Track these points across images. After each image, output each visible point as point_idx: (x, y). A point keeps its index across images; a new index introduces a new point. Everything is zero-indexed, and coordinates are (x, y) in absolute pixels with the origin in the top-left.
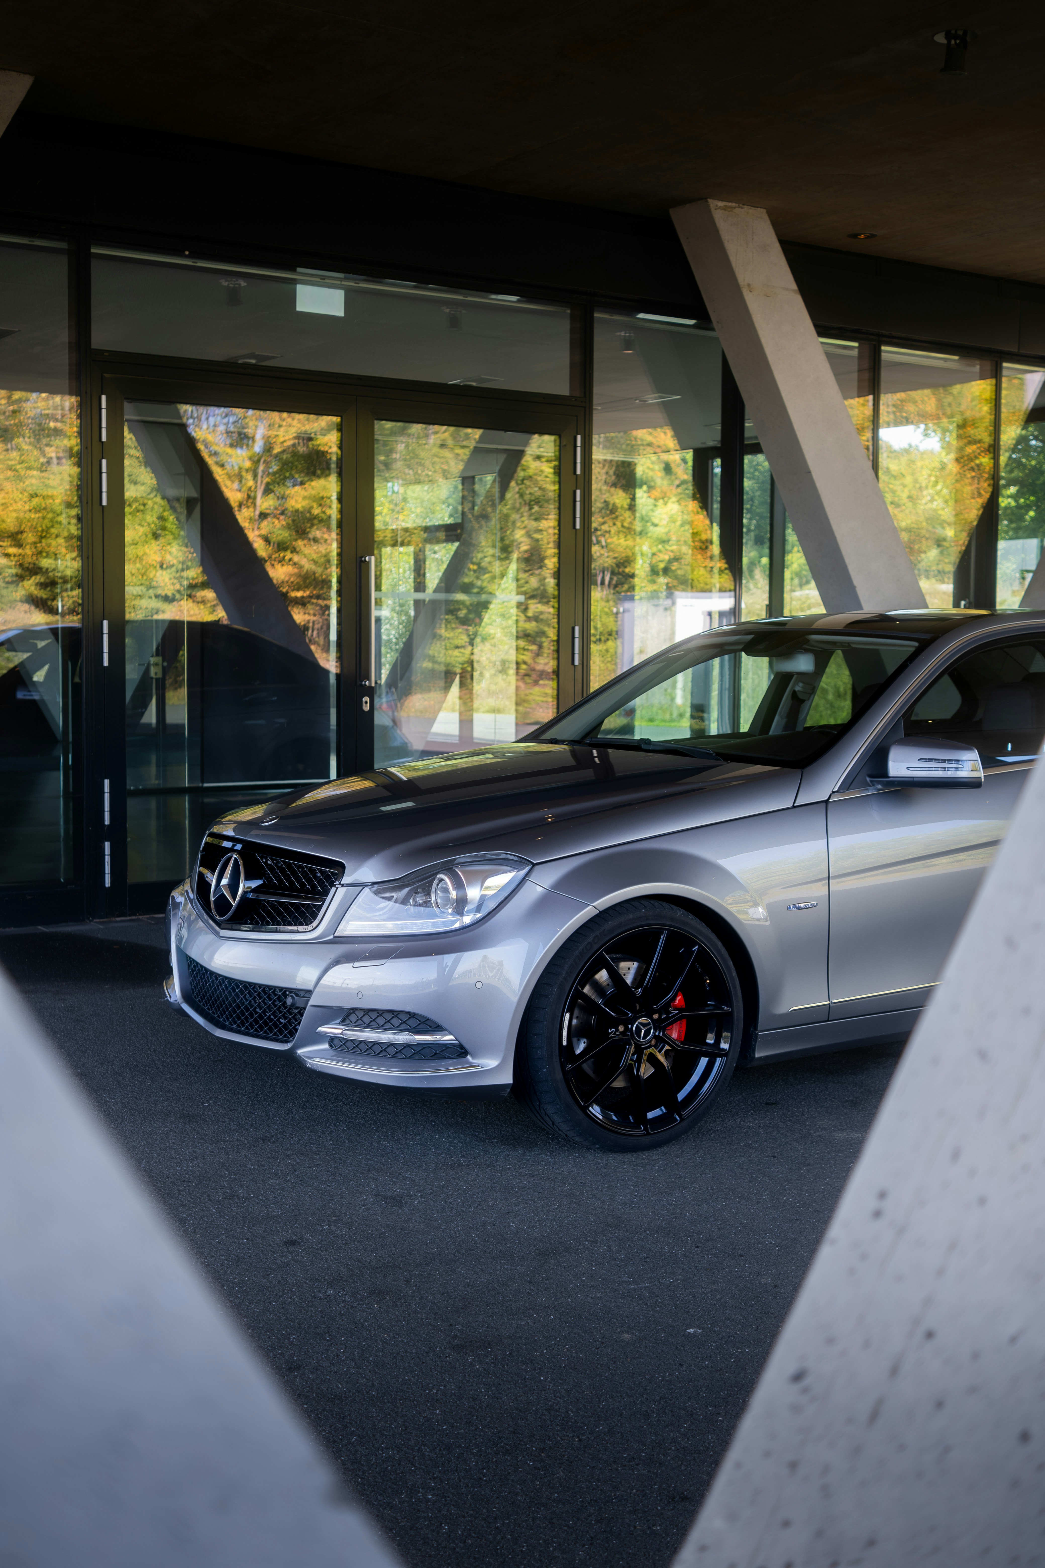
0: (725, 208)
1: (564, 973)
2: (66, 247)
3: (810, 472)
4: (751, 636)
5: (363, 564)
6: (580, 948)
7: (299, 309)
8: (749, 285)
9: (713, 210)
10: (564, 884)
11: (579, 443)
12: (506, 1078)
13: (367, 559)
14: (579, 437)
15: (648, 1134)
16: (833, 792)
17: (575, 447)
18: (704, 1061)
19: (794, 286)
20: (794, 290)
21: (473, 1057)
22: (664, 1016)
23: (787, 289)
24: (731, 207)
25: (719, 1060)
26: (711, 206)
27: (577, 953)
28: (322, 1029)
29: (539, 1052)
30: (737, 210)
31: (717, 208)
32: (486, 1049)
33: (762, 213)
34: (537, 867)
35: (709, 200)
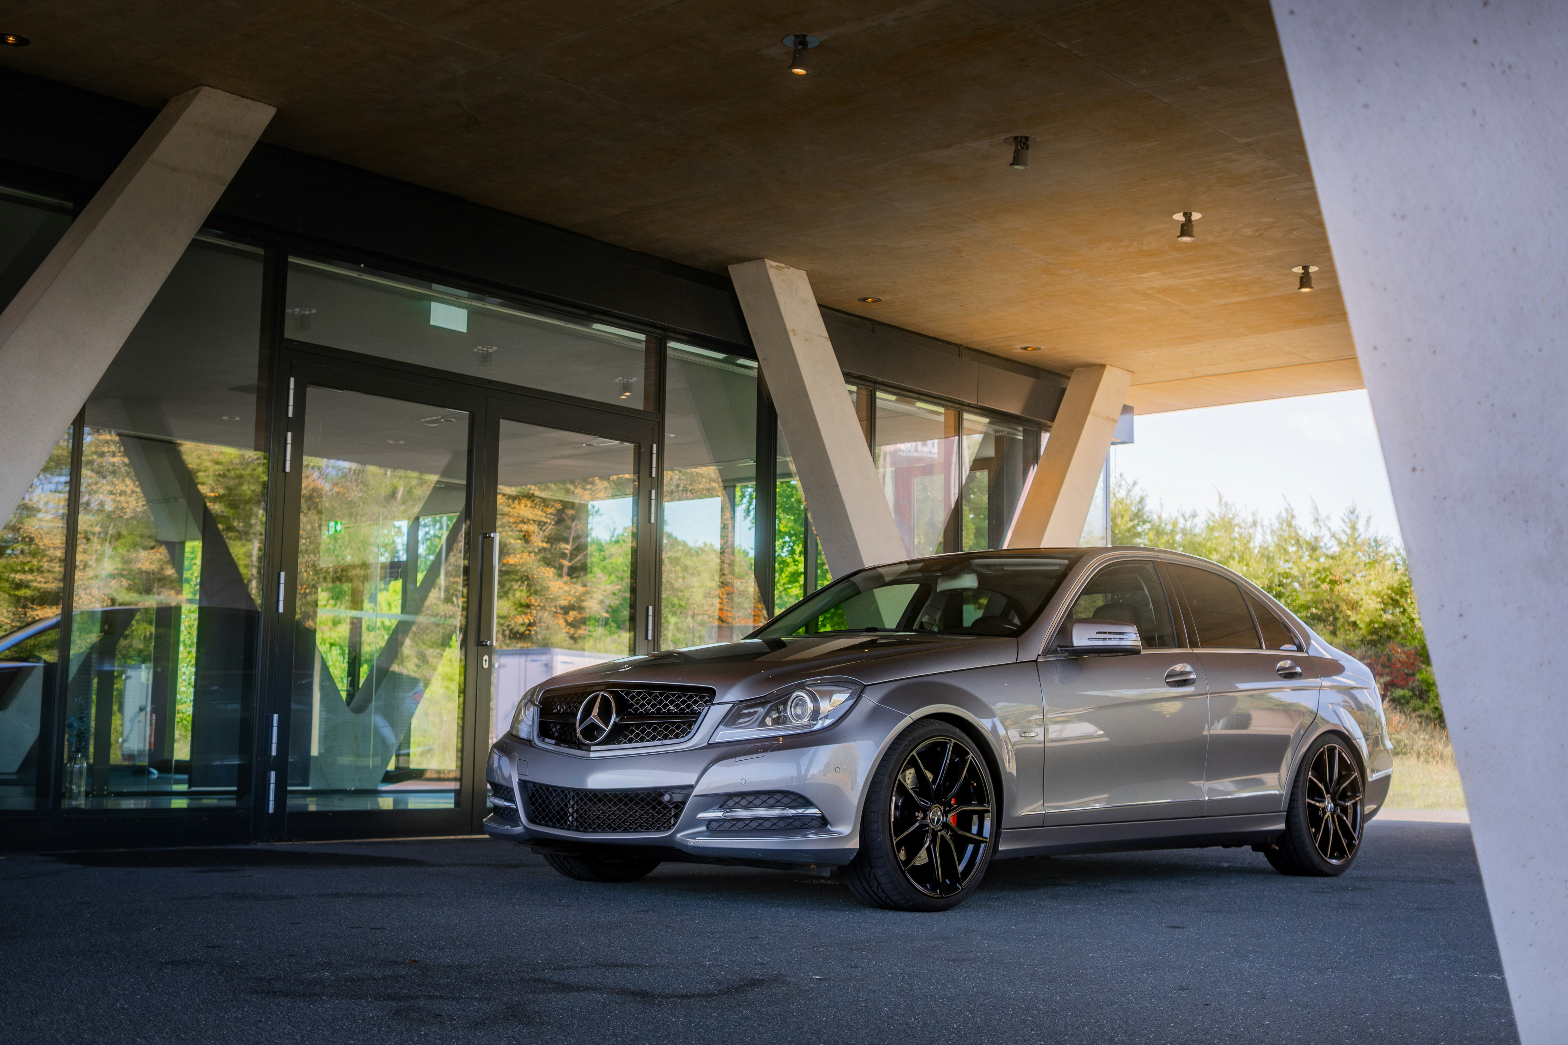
0: (777, 268)
1: (891, 767)
2: (263, 253)
3: (837, 486)
4: (921, 565)
5: (486, 540)
6: (901, 748)
7: (432, 323)
8: (794, 330)
9: (768, 268)
10: (885, 700)
11: (655, 451)
12: (854, 844)
13: (492, 535)
14: (655, 446)
15: (942, 898)
16: (1039, 655)
17: (651, 454)
18: (971, 847)
19: (826, 335)
20: (826, 338)
21: (831, 826)
22: (947, 809)
23: (821, 336)
24: (781, 267)
25: (983, 845)
26: (767, 265)
27: (899, 752)
28: (701, 815)
29: (876, 826)
30: (786, 270)
31: (772, 267)
32: (840, 821)
33: (803, 273)
34: (867, 687)
35: (766, 260)
